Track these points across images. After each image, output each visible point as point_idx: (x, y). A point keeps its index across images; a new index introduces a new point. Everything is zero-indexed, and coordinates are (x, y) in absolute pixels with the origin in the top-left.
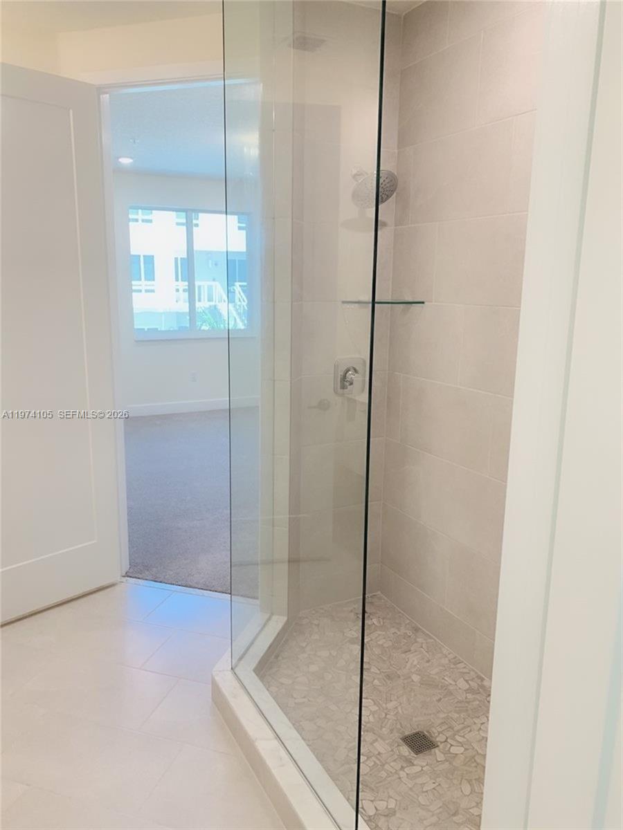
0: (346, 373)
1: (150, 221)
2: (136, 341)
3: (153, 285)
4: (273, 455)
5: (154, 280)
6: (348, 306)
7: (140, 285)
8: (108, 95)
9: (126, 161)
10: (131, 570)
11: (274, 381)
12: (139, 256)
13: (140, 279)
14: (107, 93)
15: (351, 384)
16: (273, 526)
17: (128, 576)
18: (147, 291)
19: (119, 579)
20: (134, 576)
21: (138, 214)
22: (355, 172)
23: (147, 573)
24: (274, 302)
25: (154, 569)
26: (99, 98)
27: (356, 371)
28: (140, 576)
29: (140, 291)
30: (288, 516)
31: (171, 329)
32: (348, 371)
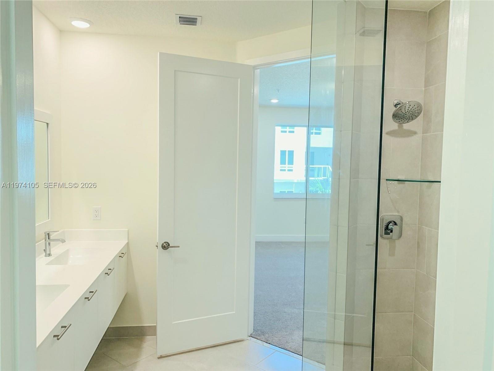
0: (388, 225)
1: (293, 132)
2: (274, 198)
3: (292, 167)
4: (336, 273)
5: (293, 164)
6: (391, 182)
7: (285, 167)
8: (259, 70)
9: (275, 101)
10: (254, 333)
11: (338, 226)
12: (286, 151)
13: (285, 164)
14: (258, 69)
15: (392, 232)
16: (335, 319)
17: (251, 337)
18: (289, 170)
19: (245, 337)
20: (255, 337)
21: (287, 129)
22: (396, 102)
23: (263, 336)
24: (339, 179)
25: (267, 335)
26: (254, 72)
27: (395, 224)
28: (258, 338)
29: (285, 170)
30: (344, 314)
31: (301, 192)
32: (390, 222)
